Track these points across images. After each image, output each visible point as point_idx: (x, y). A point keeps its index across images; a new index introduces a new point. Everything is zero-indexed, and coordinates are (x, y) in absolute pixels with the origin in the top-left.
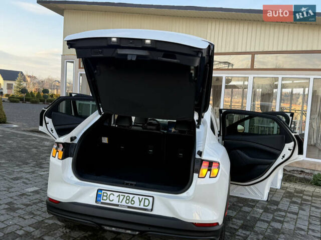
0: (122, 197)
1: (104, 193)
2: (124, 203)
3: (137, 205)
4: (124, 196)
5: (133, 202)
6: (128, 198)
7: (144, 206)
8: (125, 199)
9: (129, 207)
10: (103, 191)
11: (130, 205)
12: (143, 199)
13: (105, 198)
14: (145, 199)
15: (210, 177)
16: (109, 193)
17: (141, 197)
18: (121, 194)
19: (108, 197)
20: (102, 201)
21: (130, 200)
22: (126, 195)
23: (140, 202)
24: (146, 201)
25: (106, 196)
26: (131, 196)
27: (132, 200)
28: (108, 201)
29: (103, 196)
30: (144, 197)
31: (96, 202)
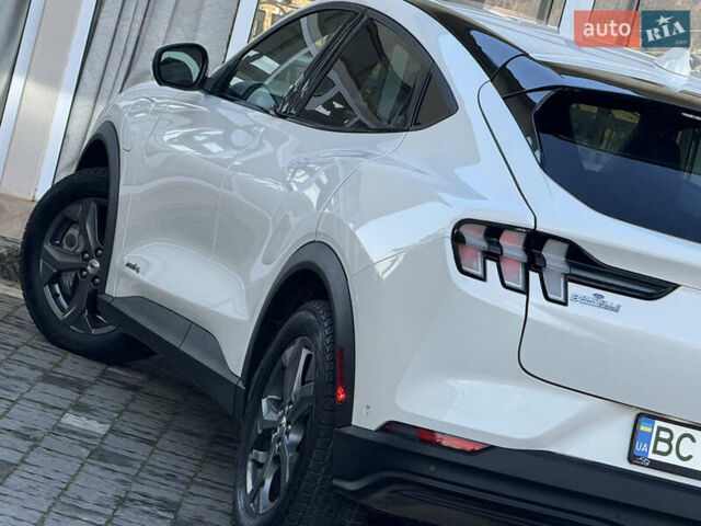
1: (660, 429)
10: (657, 423)
13: (662, 447)
16: (678, 431)
19: (674, 443)
20: (652, 456)
25: (669, 441)
28: (672, 459)
29: (658, 439)
31: (632, 458)
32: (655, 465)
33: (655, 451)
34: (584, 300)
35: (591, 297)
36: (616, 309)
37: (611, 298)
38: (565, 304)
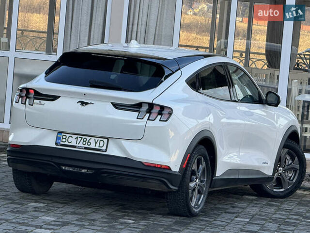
0: (79, 139)
1: (63, 135)
2: (81, 145)
3: (92, 146)
4: (82, 138)
5: (89, 144)
6: (85, 140)
7: (99, 147)
8: (82, 141)
9: (86, 148)
10: (63, 134)
11: (86, 146)
12: (99, 141)
13: (64, 140)
14: (100, 140)
15: (160, 121)
16: (68, 135)
17: (97, 139)
18: (79, 136)
19: (67, 139)
20: (61, 143)
21: (87, 142)
22: (84, 137)
23: (96, 143)
24: (102, 142)
25: (65, 139)
26: (88, 138)
27: (88, 142)
28: (67, 143)
29: (63, 138)
30: (100, 139)
31: (56, 144)
32: (62, 145)
33: (62, 142)
34: (37, 104)
35: (38, 102)
36: (43, 105)
37: (43, 102)
38: (32, 105)
